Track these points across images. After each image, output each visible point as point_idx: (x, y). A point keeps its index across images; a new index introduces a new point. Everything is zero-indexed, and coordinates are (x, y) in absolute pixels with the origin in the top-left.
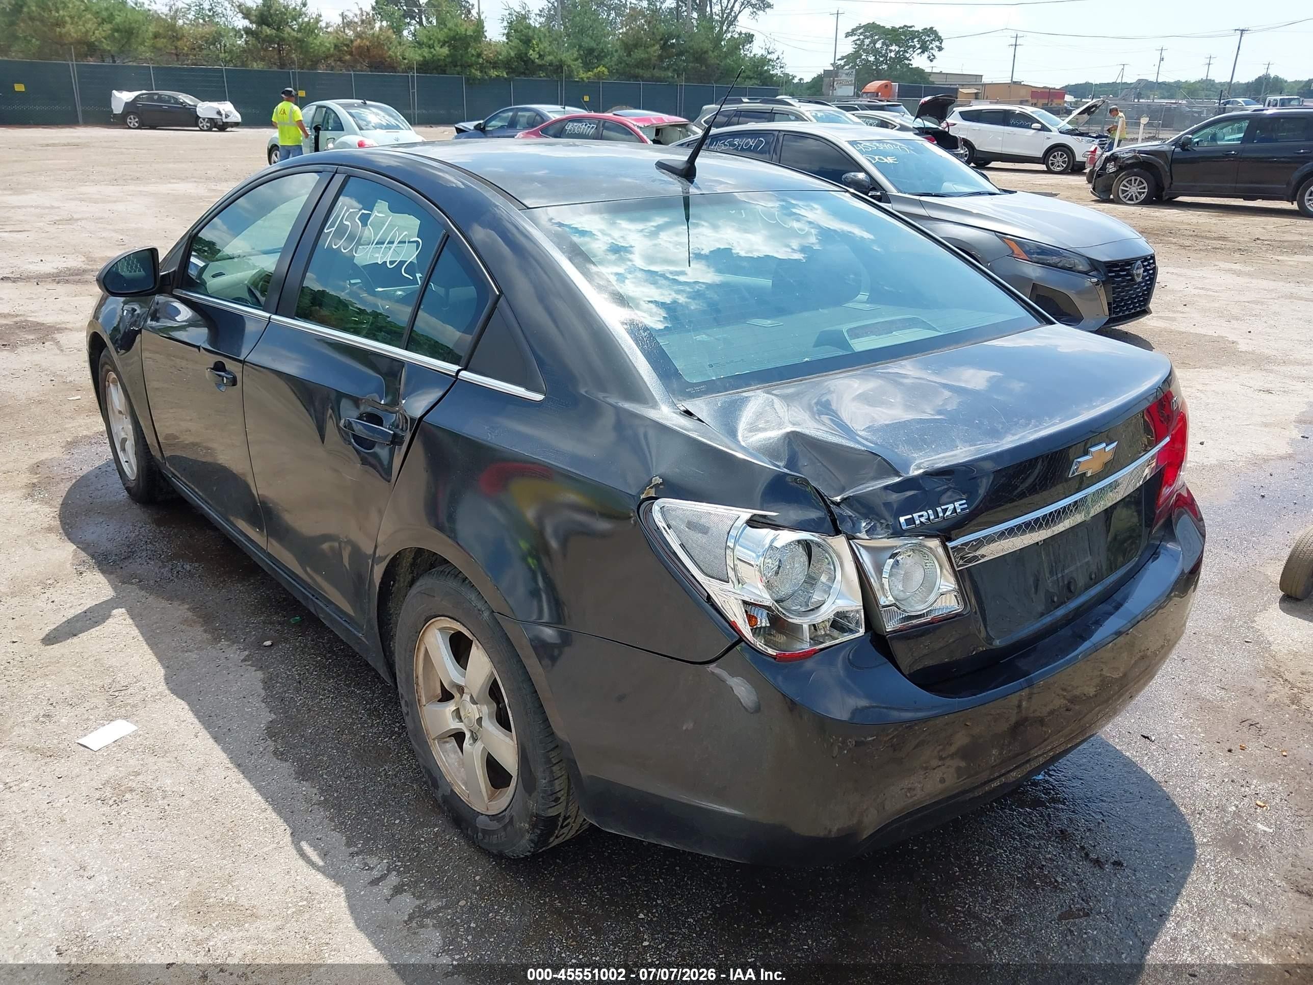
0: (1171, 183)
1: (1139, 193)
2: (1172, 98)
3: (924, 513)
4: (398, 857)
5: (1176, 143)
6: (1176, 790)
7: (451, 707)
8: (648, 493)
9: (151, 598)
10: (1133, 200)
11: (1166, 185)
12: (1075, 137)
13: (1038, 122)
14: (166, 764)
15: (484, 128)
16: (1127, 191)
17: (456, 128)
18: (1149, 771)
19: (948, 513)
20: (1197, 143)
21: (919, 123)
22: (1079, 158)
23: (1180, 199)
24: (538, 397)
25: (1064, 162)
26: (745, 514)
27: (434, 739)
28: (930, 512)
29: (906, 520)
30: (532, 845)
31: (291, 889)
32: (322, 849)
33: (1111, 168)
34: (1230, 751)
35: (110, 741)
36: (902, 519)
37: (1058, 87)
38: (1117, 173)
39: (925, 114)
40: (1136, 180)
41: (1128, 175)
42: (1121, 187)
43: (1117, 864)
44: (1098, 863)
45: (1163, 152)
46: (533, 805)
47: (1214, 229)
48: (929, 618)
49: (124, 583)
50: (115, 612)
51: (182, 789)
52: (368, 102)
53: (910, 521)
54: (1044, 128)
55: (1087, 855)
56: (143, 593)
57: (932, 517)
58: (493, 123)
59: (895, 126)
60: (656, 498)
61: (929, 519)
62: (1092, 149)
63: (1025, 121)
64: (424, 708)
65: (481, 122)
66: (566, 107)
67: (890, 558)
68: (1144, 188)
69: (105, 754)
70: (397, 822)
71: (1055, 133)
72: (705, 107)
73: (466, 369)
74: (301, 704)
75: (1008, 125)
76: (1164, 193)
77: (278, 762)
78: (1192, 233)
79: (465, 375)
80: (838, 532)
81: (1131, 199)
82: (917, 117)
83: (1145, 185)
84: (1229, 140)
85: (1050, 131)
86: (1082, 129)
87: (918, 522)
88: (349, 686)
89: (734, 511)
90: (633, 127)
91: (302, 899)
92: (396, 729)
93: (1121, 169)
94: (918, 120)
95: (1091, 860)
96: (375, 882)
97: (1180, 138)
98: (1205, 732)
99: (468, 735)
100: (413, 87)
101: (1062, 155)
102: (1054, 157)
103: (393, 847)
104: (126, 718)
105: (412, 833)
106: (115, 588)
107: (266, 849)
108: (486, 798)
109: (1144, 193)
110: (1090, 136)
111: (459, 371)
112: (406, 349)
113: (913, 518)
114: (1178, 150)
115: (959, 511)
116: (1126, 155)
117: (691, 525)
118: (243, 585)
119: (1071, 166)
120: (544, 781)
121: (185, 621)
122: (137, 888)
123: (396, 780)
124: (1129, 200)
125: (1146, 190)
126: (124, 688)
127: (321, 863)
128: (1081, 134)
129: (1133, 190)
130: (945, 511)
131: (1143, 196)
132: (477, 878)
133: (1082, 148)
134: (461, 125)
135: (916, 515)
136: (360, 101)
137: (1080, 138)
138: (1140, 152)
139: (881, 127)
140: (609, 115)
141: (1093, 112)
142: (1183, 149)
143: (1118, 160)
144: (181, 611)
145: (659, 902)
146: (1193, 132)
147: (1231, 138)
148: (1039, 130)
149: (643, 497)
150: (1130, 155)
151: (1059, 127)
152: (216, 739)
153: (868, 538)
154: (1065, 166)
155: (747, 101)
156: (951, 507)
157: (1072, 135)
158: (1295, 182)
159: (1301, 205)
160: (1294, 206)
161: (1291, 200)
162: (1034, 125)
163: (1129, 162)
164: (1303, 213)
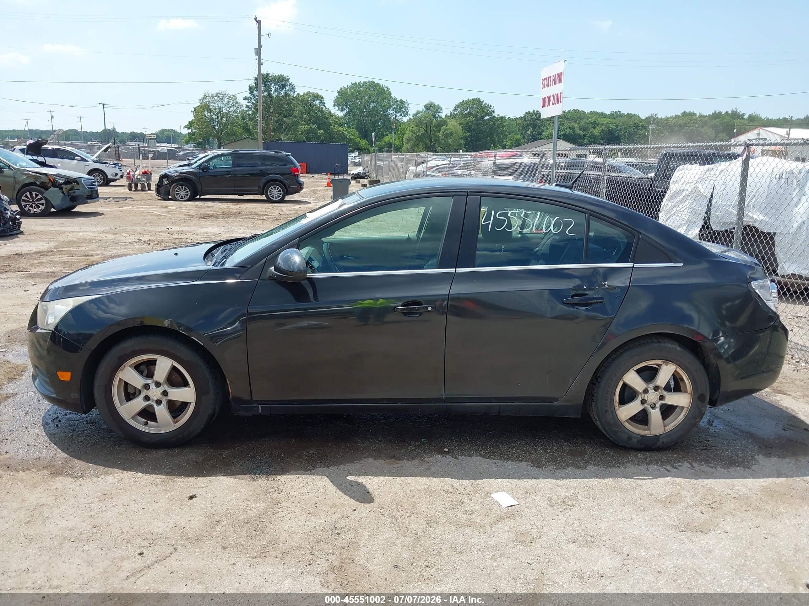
0: (202, 189)
1: (185, 194)
5: (199, 167)
7: (637, 401)
8: (748, 281)
10: (183, 198)
11: (198, 190)
13: (78, 156)
16: (179, 194)
20: (209, 167)
22: (110, 177)
24: (681, 265)
25: (101, 179)
27: (624, 422)
33: (166, 182)
38: (170, 184)
40: (182, 188)
41: (178, 185)
42: (175, 192)
45: (193, 172)
54: (83, 160)
60: (751, 282)
63: (70, 156)
64: (618, 410)
68: (188, 192)
71: (91, 162)
75: (57, 157)
79: (636, 265)
81: (182, 198)
83: (188, 190)
85: (87, 161)
93: (172, 182)
97: (200, 165)
102: (99, 175)
109: (188, 194)
114: (201, 171)
116: (173, 175)
124: (181, 198)
129: (182, 193)
131: (188, 196)
133: (110, 171)
137: (107, 165)
138: (180, 173)
142: (203, 170)
143: (169, 178)
148: (80, 161)
150: (175, 174)
151: (92, 159)
157: (101, 164)
158: (262, 186)
159: (267, 196)
160: (263, 197)
161: (261, 194)
162: (77, 158)
163: (176, 178)
164: (269, 201)
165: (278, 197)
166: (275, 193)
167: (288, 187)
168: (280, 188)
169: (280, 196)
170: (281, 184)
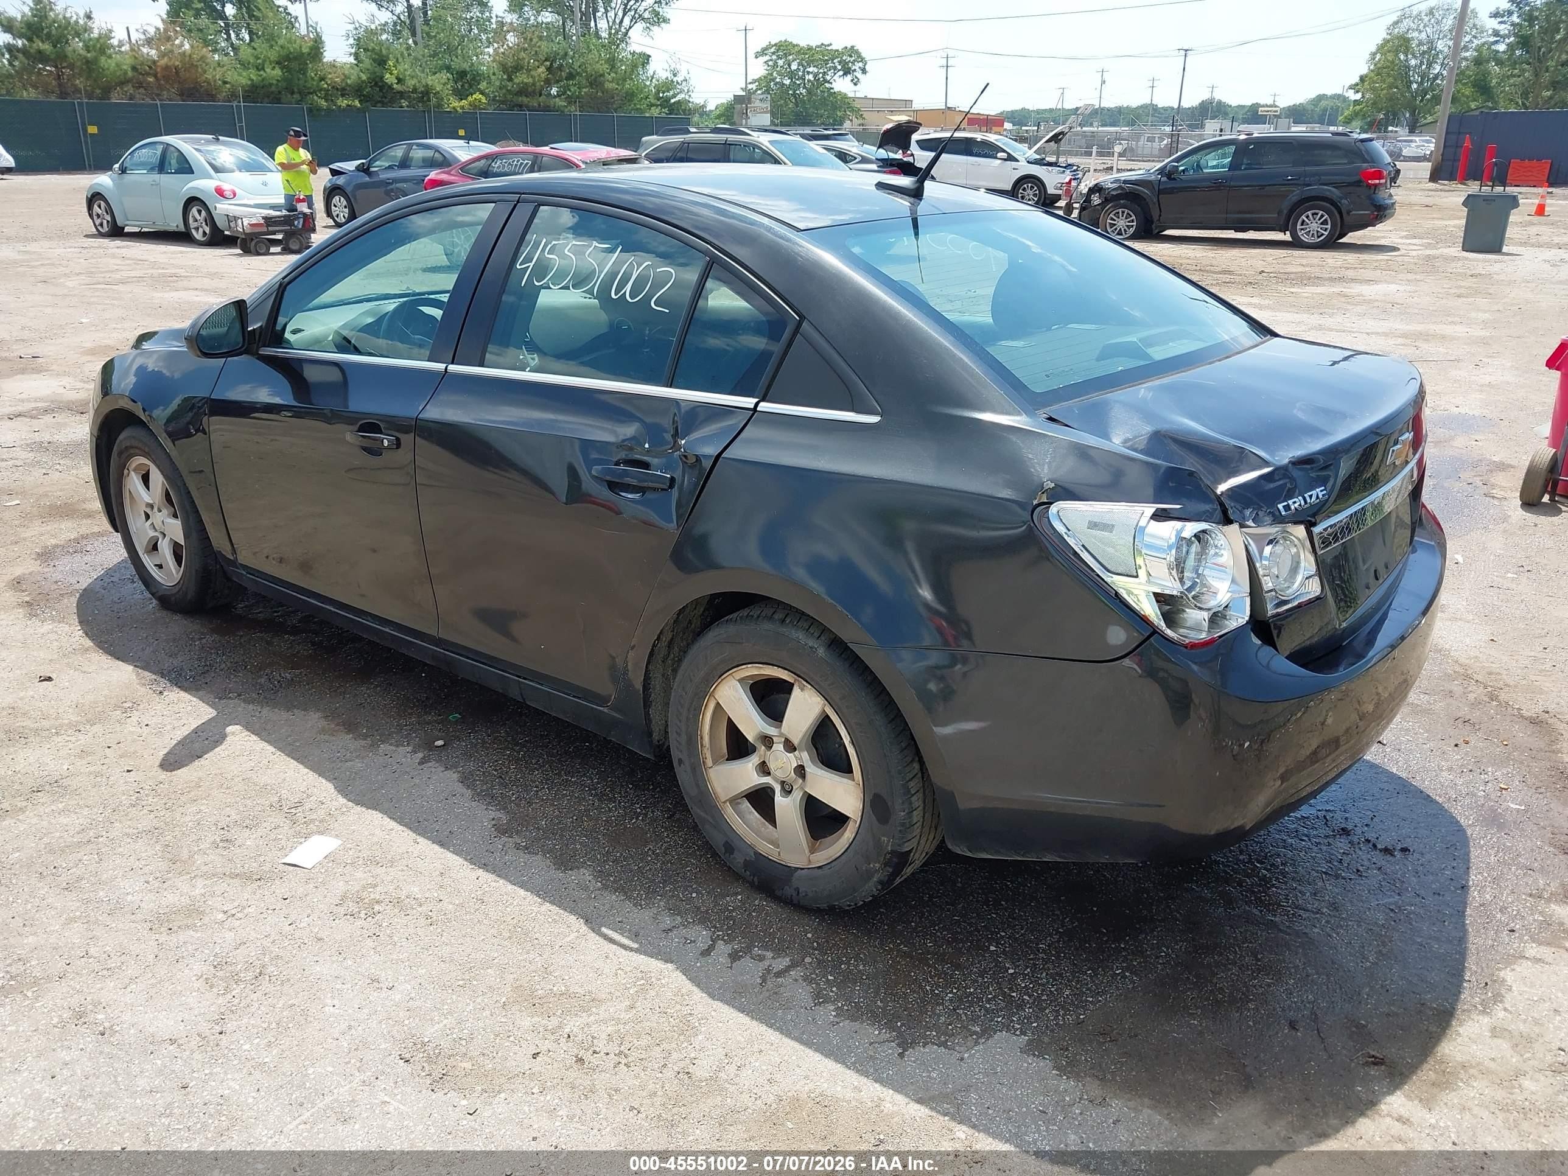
0: (1160, 215)
1: (1127, 226)
2: (1114, 126)
3: (1295, 500)
4: (715, 927)
5: (1161, 171)
6: (1425, 783)
7: (752, 762)
8: (1040, 499)
9: (266, 711)
10: (1122, 234)
11: (1155, 217)
12: (1045, 167)
13: (1004, 151)
14: (400, 873)
15: (368, 168)
16: (1115, 225)
17: (330, 169)
18: (1394, 770)
19: (1314, 499)
20: (1183, 171)
21: (882, 153)
22: (1051, 190)
23: (1168, 232)
24: (874, 419)
25: (1035, 195)
26: (1150, 509)
27: (725, 802)
28: (1300, 498)
29: (1284, 507)
30: (880, 887)
31: (619, 972)
32: (630, 931)
33: (1096, 200)
34: (1456, 745)
35: (321, 857)
36: (1280, 506)
37: (993, 113)
38: (1103, 205)
39: (887, 144)
40: (1123, 212)
41: (1115, 207)
42: (1109, 220)
43: (1404, 850)
44: (1387, 851)
45: (1150, 182)
46: (889, 841)
47: (1214, 262)
48: (1296, 603)
49: (220, 699)
50: (230, 729)
51: (436, 895)
52: (220, 137)
53: (1287, 508)
54: (1011, 158)
55: (1375, 846)
56: (251, 706)
57: (1303, 503)
58: (378, 163)
59: (855, 158)
60: (1052, 503)
61: (1300, 505)
62: (1067, 180)
63: (988, 150)
64: (710, 770)
65: (364, 161)
66: (471, 142)
67: (1268, 544)
68: (1133, 221)
69: (323, 871)
70: (694, 895)
71: (1023, 163)
72: (644, 139)
73: (763, 399)
74: (516, 798)
75: (971, 154)
76: (1153, 226)
77: (527, 856)
78: (1194, 268)
79: (764, 406)
80: (1228, 521)
81: (1120, 233)
82: (878, 148)
83: (1134, 217)
84: (1213, 167)
85: (1017, 161)
86: (1052, 159)
87: (1293, 507)
88: (559, 774)
89: (1138, 508)
90: (576, 161)
91: (638, 979)
92: (639, 810)
93: (1106, 201)
94: (881, 150)
95: (1381, 850)
96: (706, 953)
97: (1165, 166)
98: (1427, 731)
99: (778, 789)
100: (240, 121)
101: (1032, 187)
102: (1024, 189)
103: (703, 919)
104: (321, 833)
105: (716, 904)
106: (213, 705)
107: (568, 939)
108: (807, 851)
109: (1132, 226)
110: (1059, 166)
111: (757, 404)
112: (671, 387)
113: (1288, 505)
114: (1164, 179)
115: (1320, 496)
116: (1110, 186)
117: (1093, 525)
118: (368, 688)
119: (1042, 199)
120: (902, 814)
121: (323, 731)
122: (450, 991)
123: (668, 858)
124: (1118, 234)
125: (1135, 224)
126: (298, 804)
127: (635, 946)
128: (1050, 164)
129: (1121, 223)
130: (1311, 496)
131: (1132, 230)
132: (809, 935)
133: (1053, 179)
134: (335, 166)
135: (1290, 502)
136: (210, 137)
137: (1050, 168)
138: (1125, 182)
139: (839, 158)
140: (545, 149)
141: (1061, 140)
142: (1169, 178)
143: (1102, 192)
144: (314, 720)
145: (1003, 934)
146: (1178, 160)
147: (1215, 164)
148: (1005, 160)
149: (1035, 502)
150: (1115, 185)
151: (1026, 156)
152: (442, 845)
153: (1254, 525)
154: (1036, 199)
155: (695, 130)
156: (1314, 492)
157: (1041, 165)
158: (1285, 212)
159: (1294, 235)
160: (1287, 237)
161: (1283, 230)
162: (1000, 155)
163: (1114, 193)
164: (1296, 244)
165: (1319, 237)
166: (1314, 226)
167: (1345, 215)
168: (1326, 216)
169: (1323, 234)
170: (1332, 206)
